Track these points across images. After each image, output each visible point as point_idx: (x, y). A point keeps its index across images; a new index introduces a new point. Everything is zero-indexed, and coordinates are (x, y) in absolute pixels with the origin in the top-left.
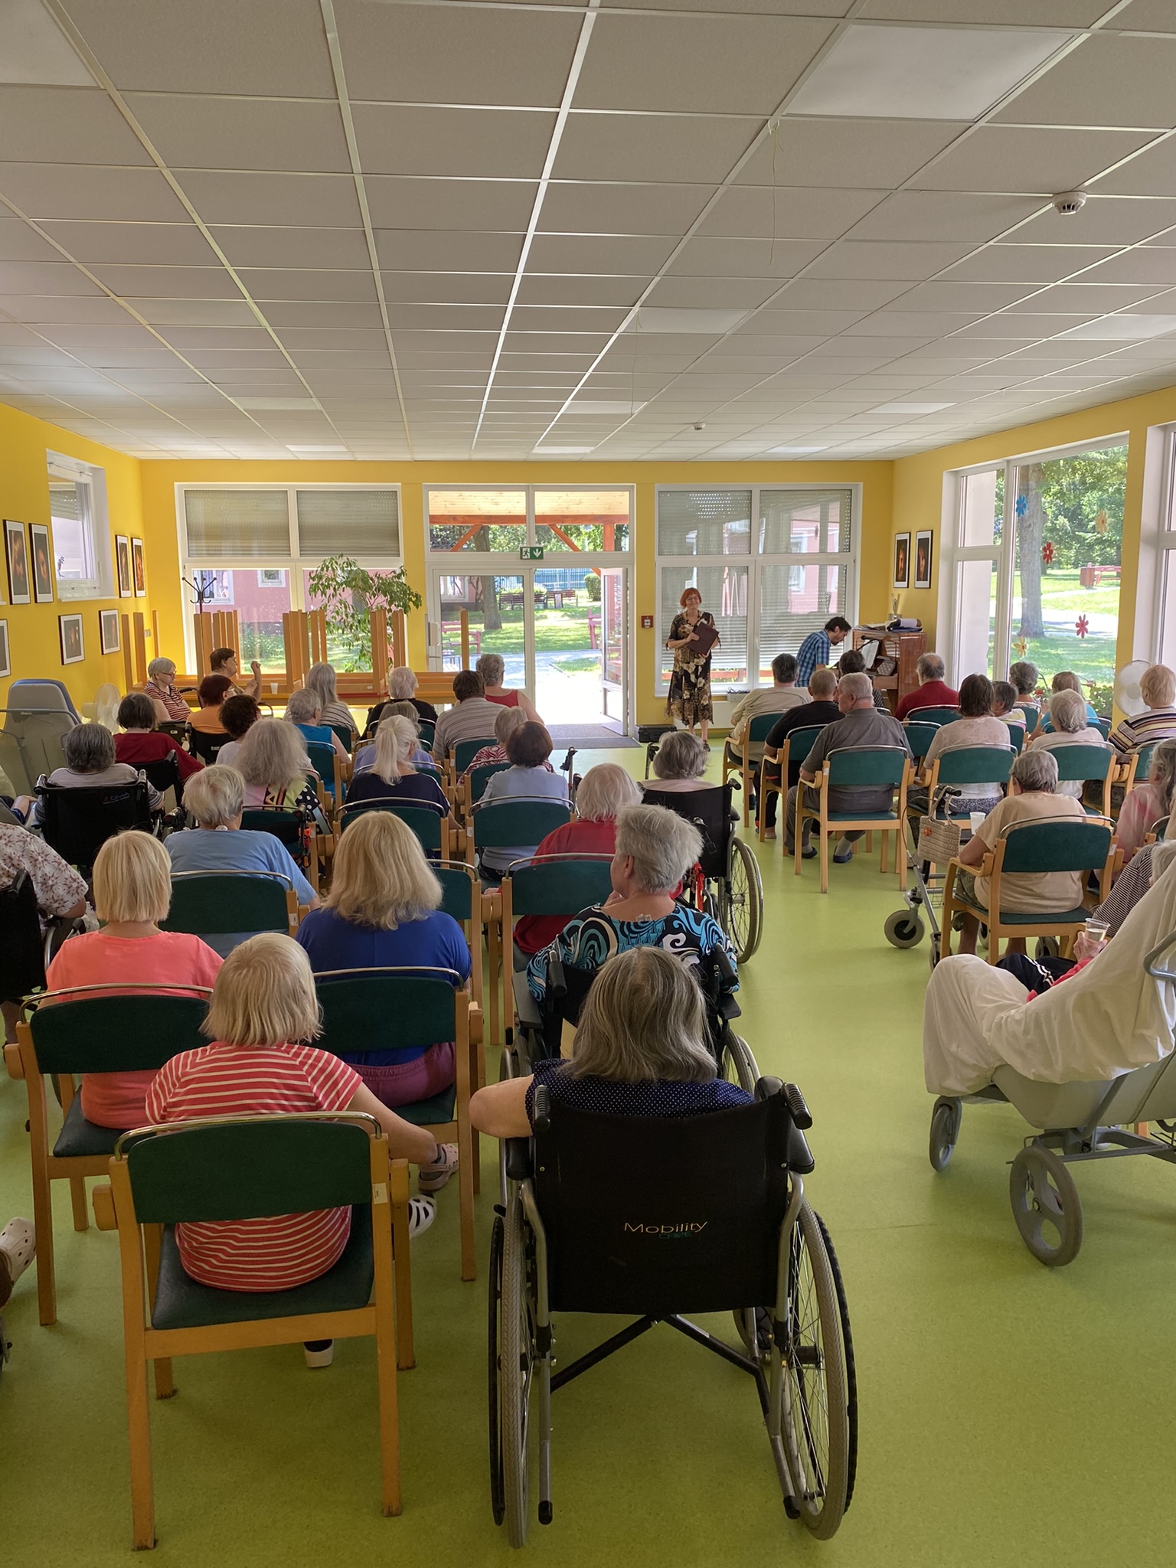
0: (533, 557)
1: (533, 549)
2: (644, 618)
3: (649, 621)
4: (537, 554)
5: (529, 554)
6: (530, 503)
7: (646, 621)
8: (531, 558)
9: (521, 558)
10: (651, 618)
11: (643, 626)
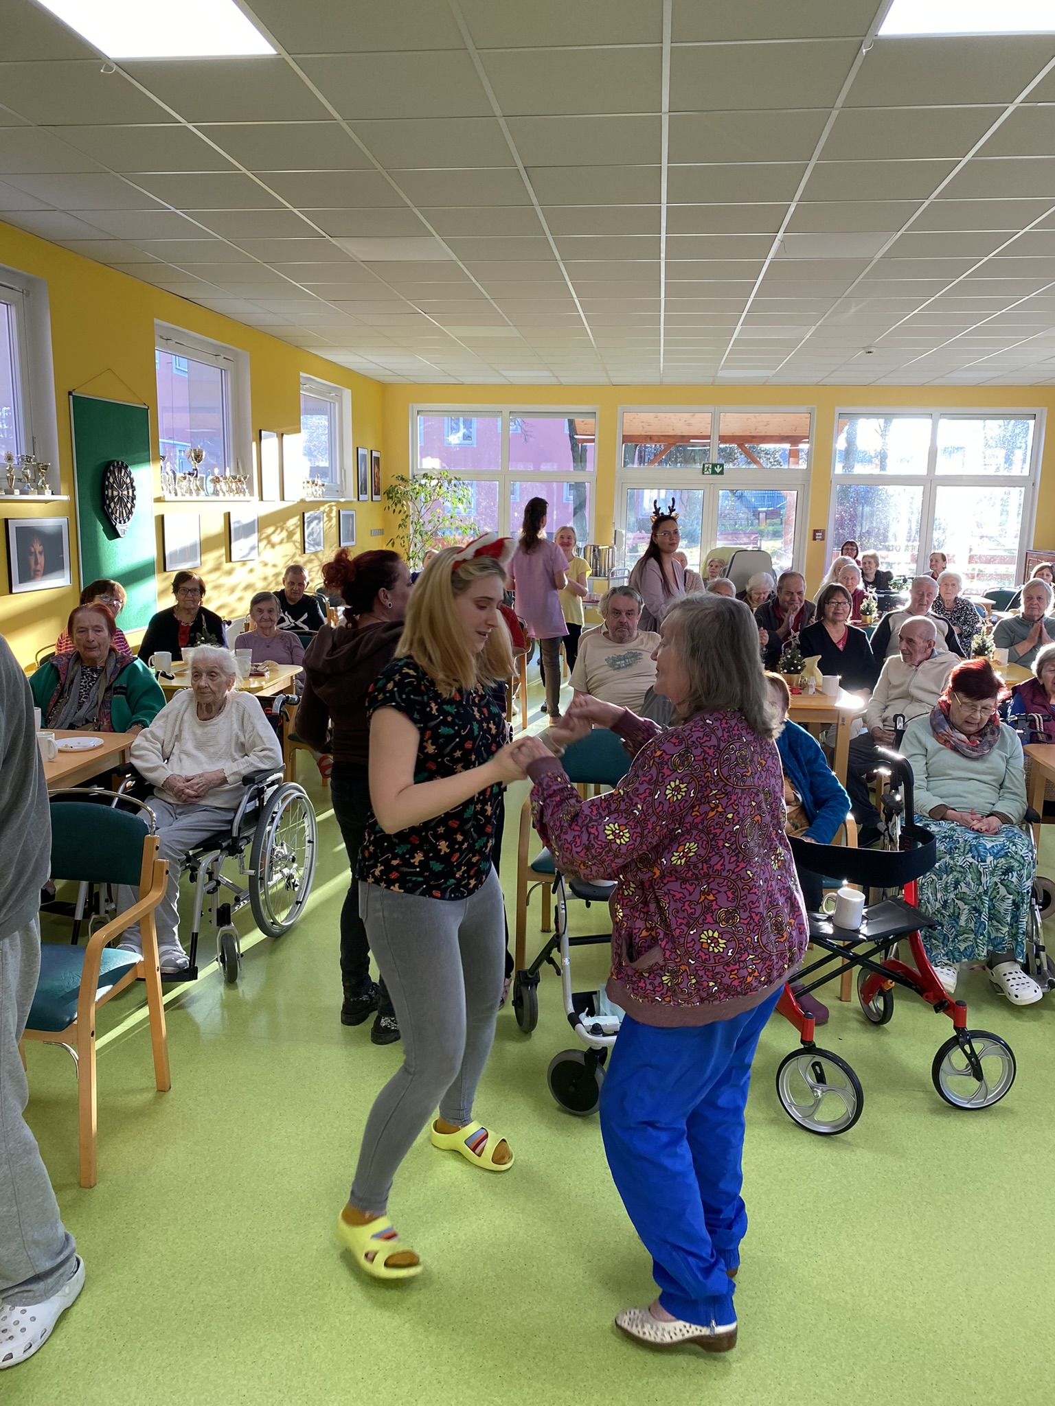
0: (714, 472)
1: (714, 465)
2: (815, 531)
3: (820, 534)
4: (718, 470)
5: (710, 470)
6: (715, 422)
7: (817, 534)
8: (712, 474)
9: (703, 473)
10: (823, 532)
11: (815, 539)
